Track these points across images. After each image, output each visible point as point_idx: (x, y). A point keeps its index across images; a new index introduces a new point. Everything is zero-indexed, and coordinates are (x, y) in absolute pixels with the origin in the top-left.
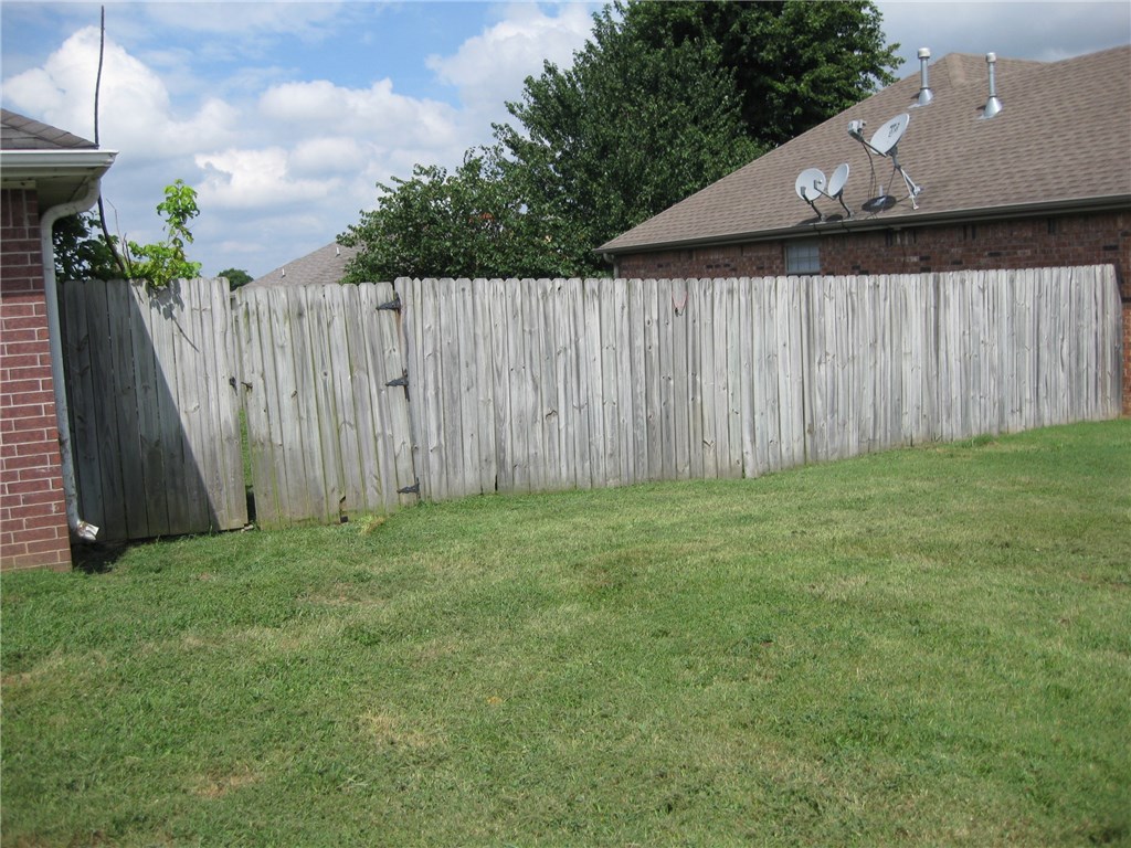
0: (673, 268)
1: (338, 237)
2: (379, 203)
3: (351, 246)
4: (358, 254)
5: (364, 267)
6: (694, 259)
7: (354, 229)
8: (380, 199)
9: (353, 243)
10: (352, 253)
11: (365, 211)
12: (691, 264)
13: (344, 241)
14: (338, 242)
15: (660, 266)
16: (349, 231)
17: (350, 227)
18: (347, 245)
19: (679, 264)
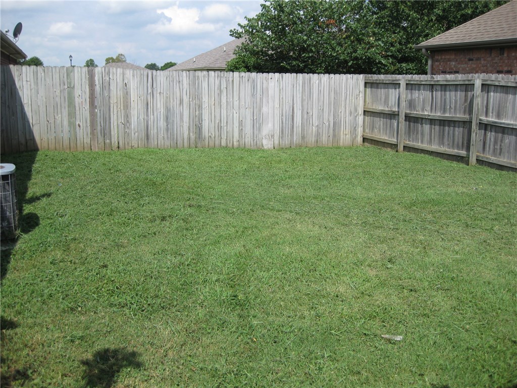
0: (482, 62)
1: (231, 31)
2: (261, 8)
3: (238, 38)
4: (243, 44)
5: (246, 51)
6: (505, 55)
7: (242, 27)
8: (262, 5)
9: (240, 36)
10: (239, 42)
11: (248, 17)
12: (501, 59)
13: (236, 34)
14: (231, 35)
15: (470, 60)
16: (239, 28)
17: (239, 25)
18: (236, 37)
19: (489, 59)
